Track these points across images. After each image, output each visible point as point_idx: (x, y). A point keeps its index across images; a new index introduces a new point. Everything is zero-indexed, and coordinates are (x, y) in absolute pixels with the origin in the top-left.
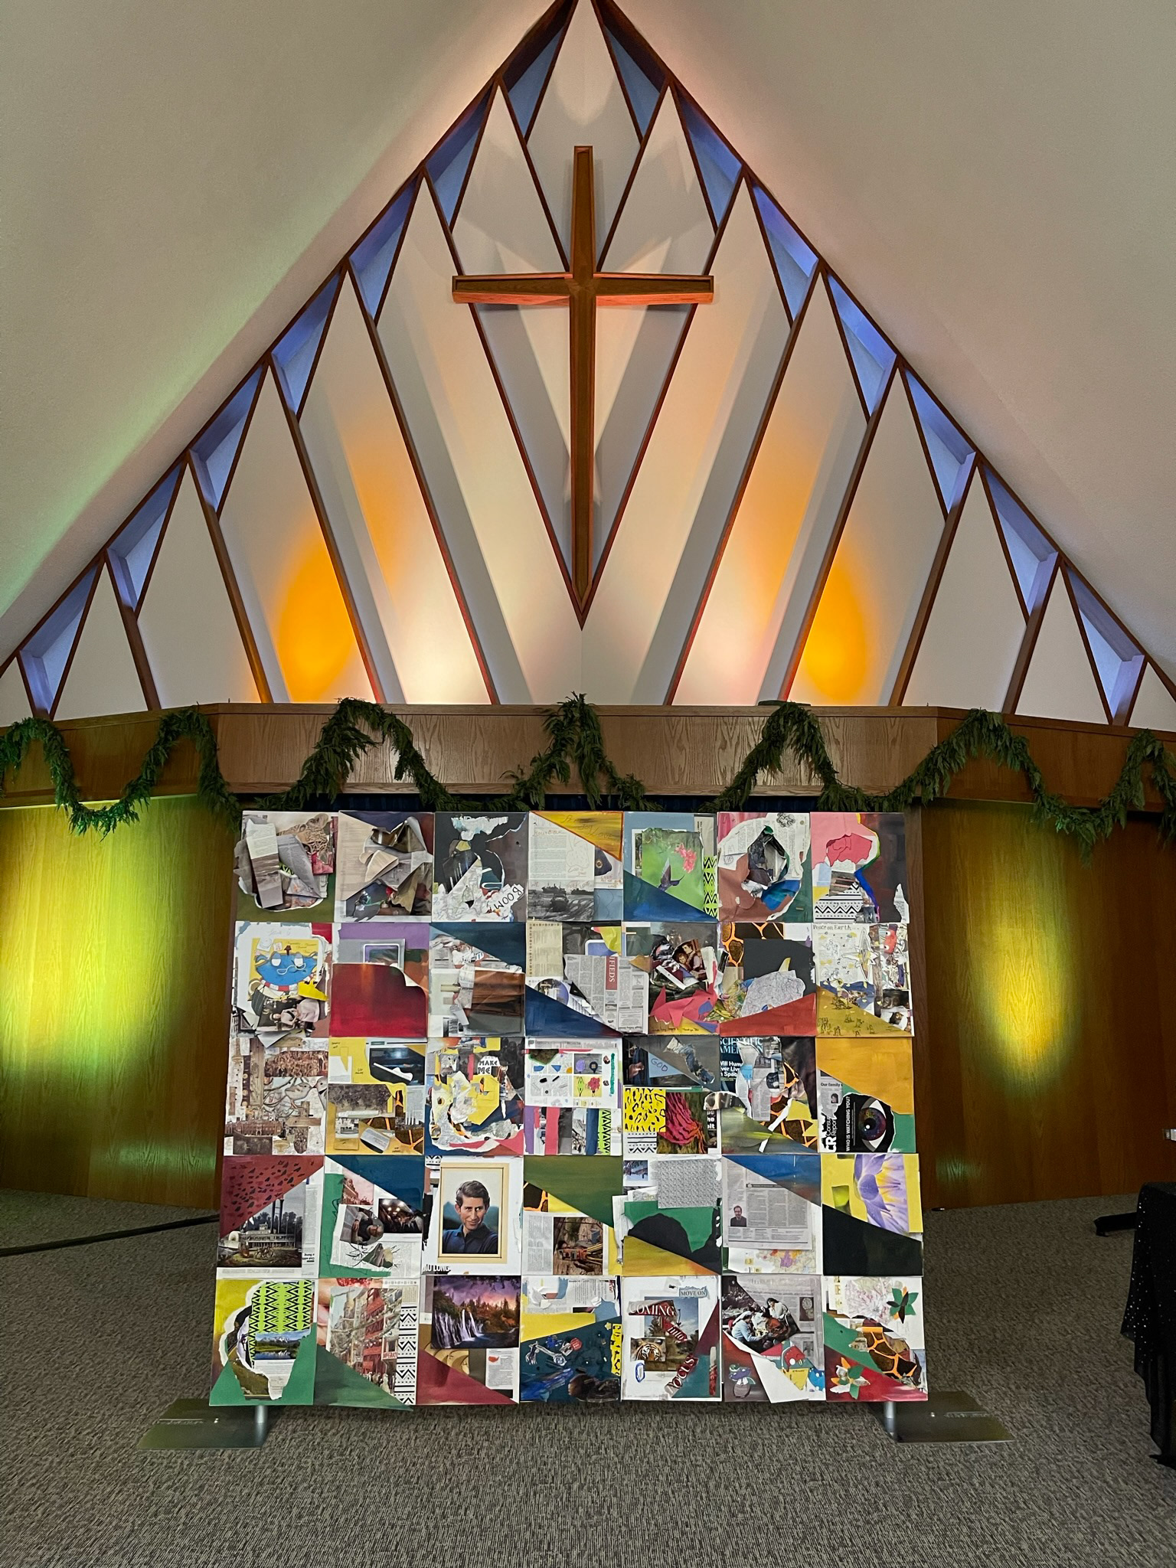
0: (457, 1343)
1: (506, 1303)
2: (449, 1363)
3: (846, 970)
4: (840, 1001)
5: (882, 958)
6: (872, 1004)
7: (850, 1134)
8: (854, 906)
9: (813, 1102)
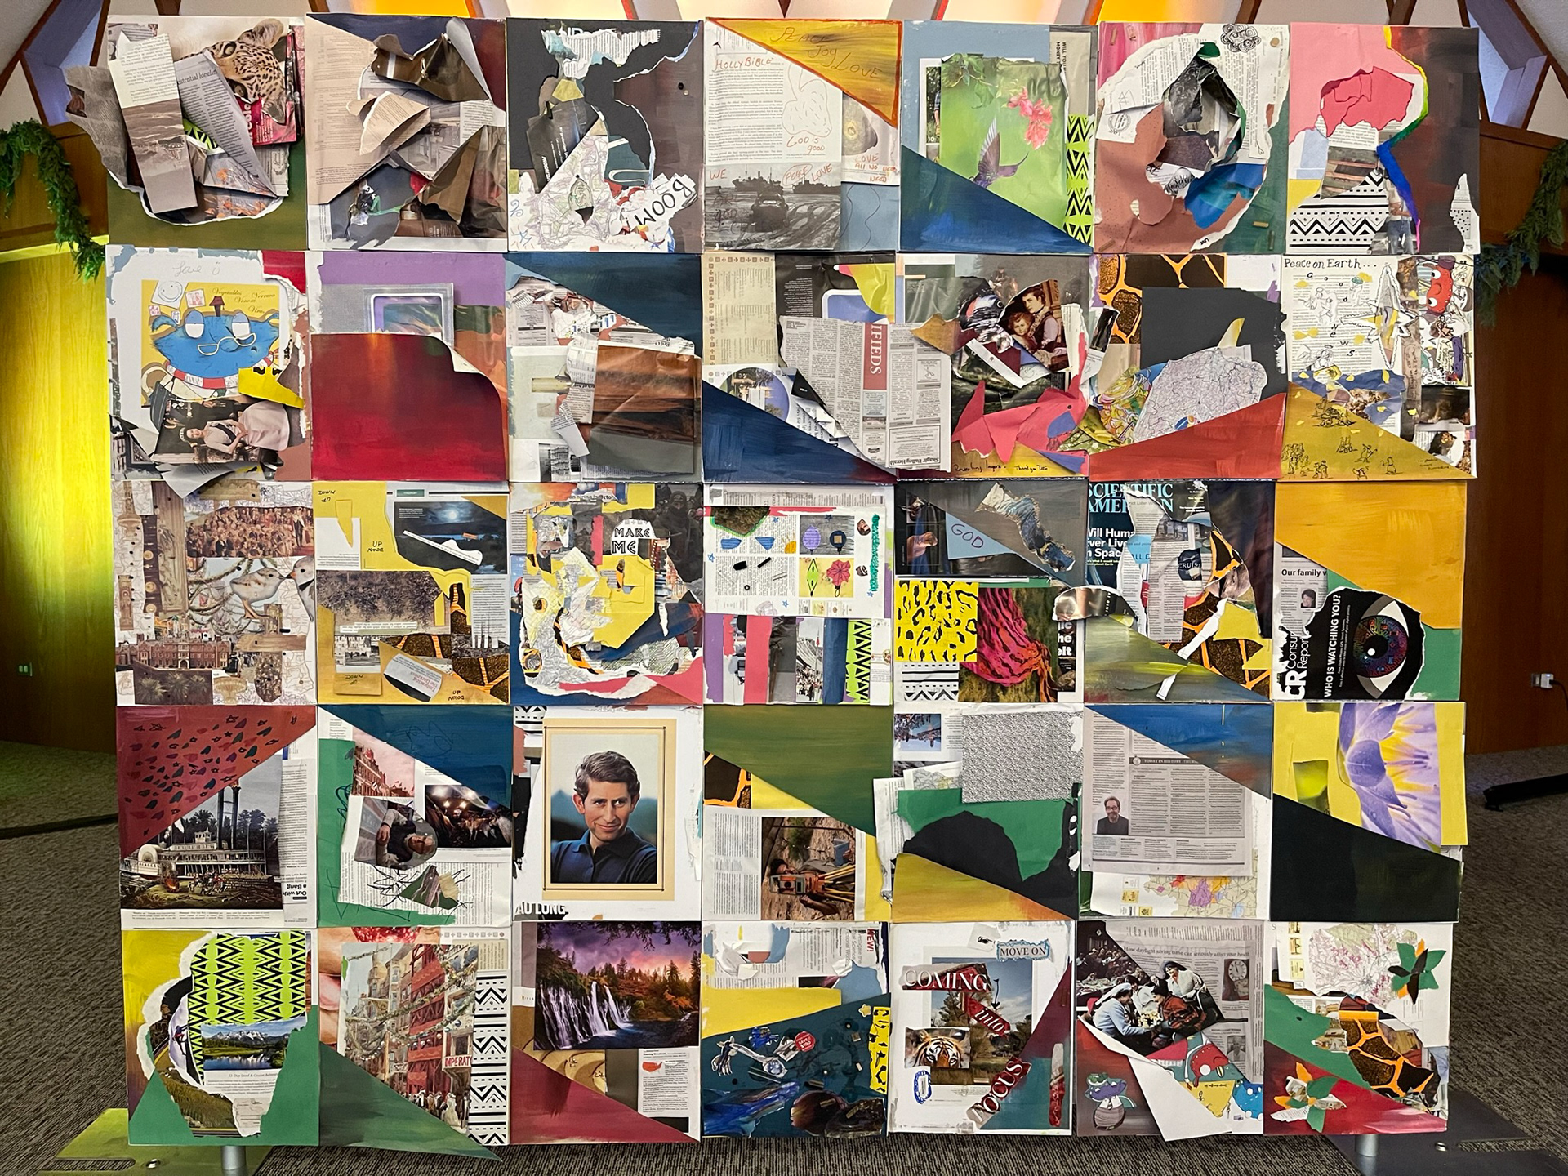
0: (582, 1040)
1: (673, 970)
2: (570, 1074)
3: (1348, 349)
4: (1331, 410)
5: (1423, 323)
6: (1397, 417)
7: (1336, 666)
8: (1371, 219)
9: (1265, 606)
